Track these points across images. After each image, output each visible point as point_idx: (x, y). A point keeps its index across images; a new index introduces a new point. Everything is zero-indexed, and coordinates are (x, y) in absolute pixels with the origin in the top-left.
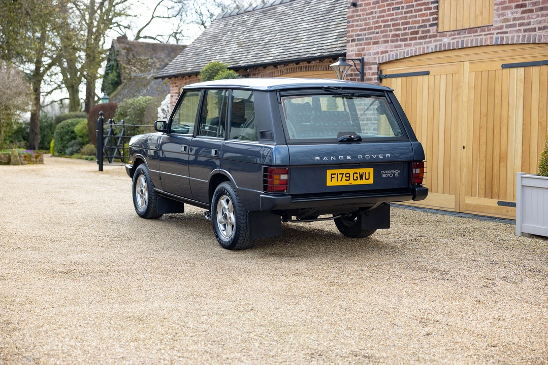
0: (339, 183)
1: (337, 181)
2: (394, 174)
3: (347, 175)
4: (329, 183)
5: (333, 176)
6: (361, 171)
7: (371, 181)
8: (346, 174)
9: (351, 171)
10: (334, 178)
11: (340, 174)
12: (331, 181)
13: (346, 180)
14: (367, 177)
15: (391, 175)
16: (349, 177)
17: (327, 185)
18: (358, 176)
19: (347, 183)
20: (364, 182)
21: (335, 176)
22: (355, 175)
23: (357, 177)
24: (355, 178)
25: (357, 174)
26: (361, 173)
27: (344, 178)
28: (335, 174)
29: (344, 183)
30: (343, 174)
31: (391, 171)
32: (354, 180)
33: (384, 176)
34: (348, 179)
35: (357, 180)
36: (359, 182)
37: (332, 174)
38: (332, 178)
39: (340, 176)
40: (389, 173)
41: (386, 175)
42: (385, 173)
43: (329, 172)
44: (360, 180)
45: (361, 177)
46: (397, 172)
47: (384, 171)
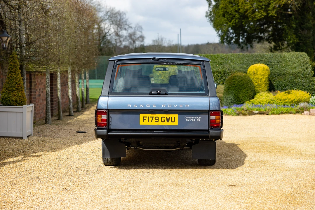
0: (150, 123)
1: (148, 122)
2: (196, 119)
4: (141, 123)
7: (176, 123)
8: (155, 117)
10: (146, 119)
11: (150, 117)
12: (144, 122)
13: (155, 121)
14: (173, 120)
15: (194, 120)
16: (158, 119)
18: (165, 119)
19: (157, 124)
21: (147, 118)
22: (163, 119)
23: (164, 120)
25: (164, 117)
27: (154, 120)
30: (153, 117)
31: (193, 117)
32: (162, 121)
33: (187, 120)
34: (157, 121)
36: (166, 123)
37: (144, 117)
38: (144, 119)
39: (150, 119)
40: (192, 118)
41: (190, 120)
42: (189, 118)
43: (142, 116)
44: (167, 122)
45: (168, 120)
46: (198, 118)
47: (187, 117)
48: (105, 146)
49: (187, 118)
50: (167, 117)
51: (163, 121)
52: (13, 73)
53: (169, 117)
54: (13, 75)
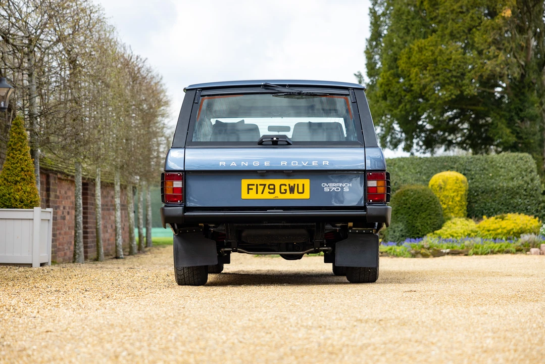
0: (260, 196)
1: (257, 193)
2: (342, 188)
3: (272, 187)
4: (244, 195)
5: (250, 187)
6: (292, 182)
7: (306, 195)
8: (269, 185)
9: (277, 182)
10: (252, 189)
11: (260, 185)
12: (248, 193)
13: (269, 193)
14: (301, 190)
15: (338, 189)
16: (274, 189)
17: (243, 198)
18: (287, 188)
19: (272, 197)
20: (295, 196)
21: (254, 187)
22: (283, 187)
23: (286, 190)
24: (283, 191)
25: (285, 185)
26: (292, 185)
27: (267, 189)
28: (254, 185)
29: (266, 196)
30: (265, 185)
31: (337, 184)
32: (281, 193)
33: (326, 190)
34: (272, 191)
35: (285, 193)
36: (288, 196)
37: (249, 185)
38: (249, 189)
39: (260, 188)
40: (334, 187)
41: (330, 189)
42: (329, 186)
43: (245, 182)
44: (291, 193)
45: (292, 190)
46: (346, 185)
47: (326, 184)
48: (179, 245)
49: (326, 187)
50: (289, 185)
52: (16, 151)
53: (294, 185)
54: (16, 155)
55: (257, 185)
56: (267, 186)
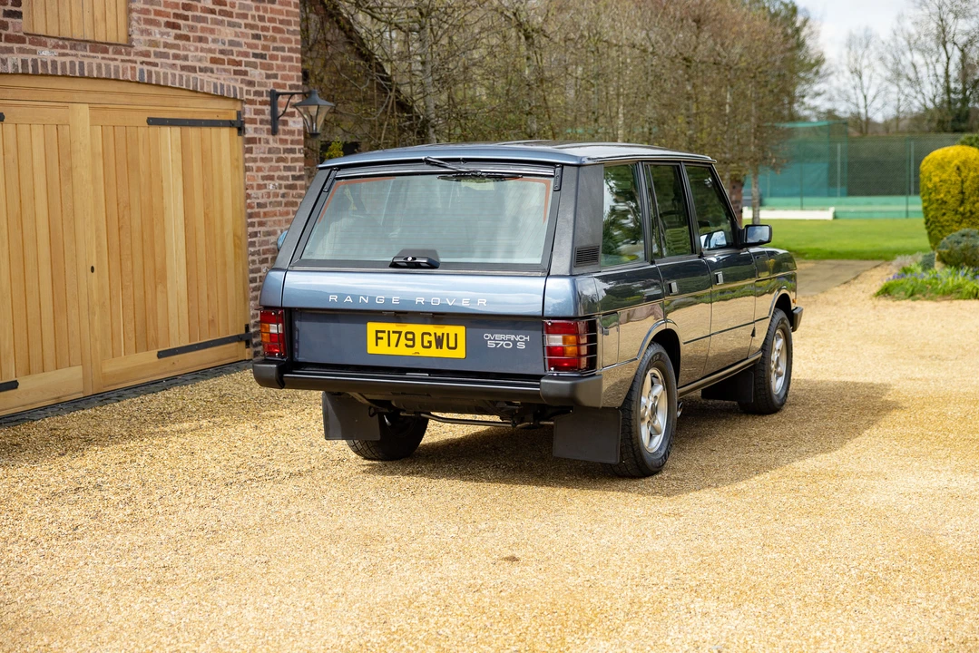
0: (393, 351)
1: (389, 345)
2: (515, 342)
3: (410, 336)
4: (372, 348)
5: (380, 335)
6: (439, 330)
7: (460, 353)
8: (407, 333)
9: (418, 329)
10: (382, 338)
11: (394, 332)
12: (377, 345)
13: (407, 345)
14: (452, 344)
15: (509, 345)
16: (413, 340)
17: (369, 352)
18: (432, 339)
19: (409, 352)
20: (445, 353)
21: (385, 336)
22: (427, 338)
23: (430, 342)
25: (430, 334)
26: (439, 334)
27: (403, 340)
28: (384, 332)
29: (402, 350)
30: (400, 333)
31: (508, 337)
32: (423, 347)
33: (491, 344)
34: (410, 343)
35: (430, 347)
36: (434, 352)
37: (377, 332)
38: (377, 338)
39: (394, 337)
40: (503, 340)
41: (497, 344)
42: (494, 339)
43: (372, 327)
44: (437, 348)
45: (439, 343)
46: (521, 338)
47: (490, 335)
48: (330, 407)
49: (490, 339)
50: (435, 334)
51: (426, 344)
53: (443, 334)
55: (389, 332)
56: (403, 335)
